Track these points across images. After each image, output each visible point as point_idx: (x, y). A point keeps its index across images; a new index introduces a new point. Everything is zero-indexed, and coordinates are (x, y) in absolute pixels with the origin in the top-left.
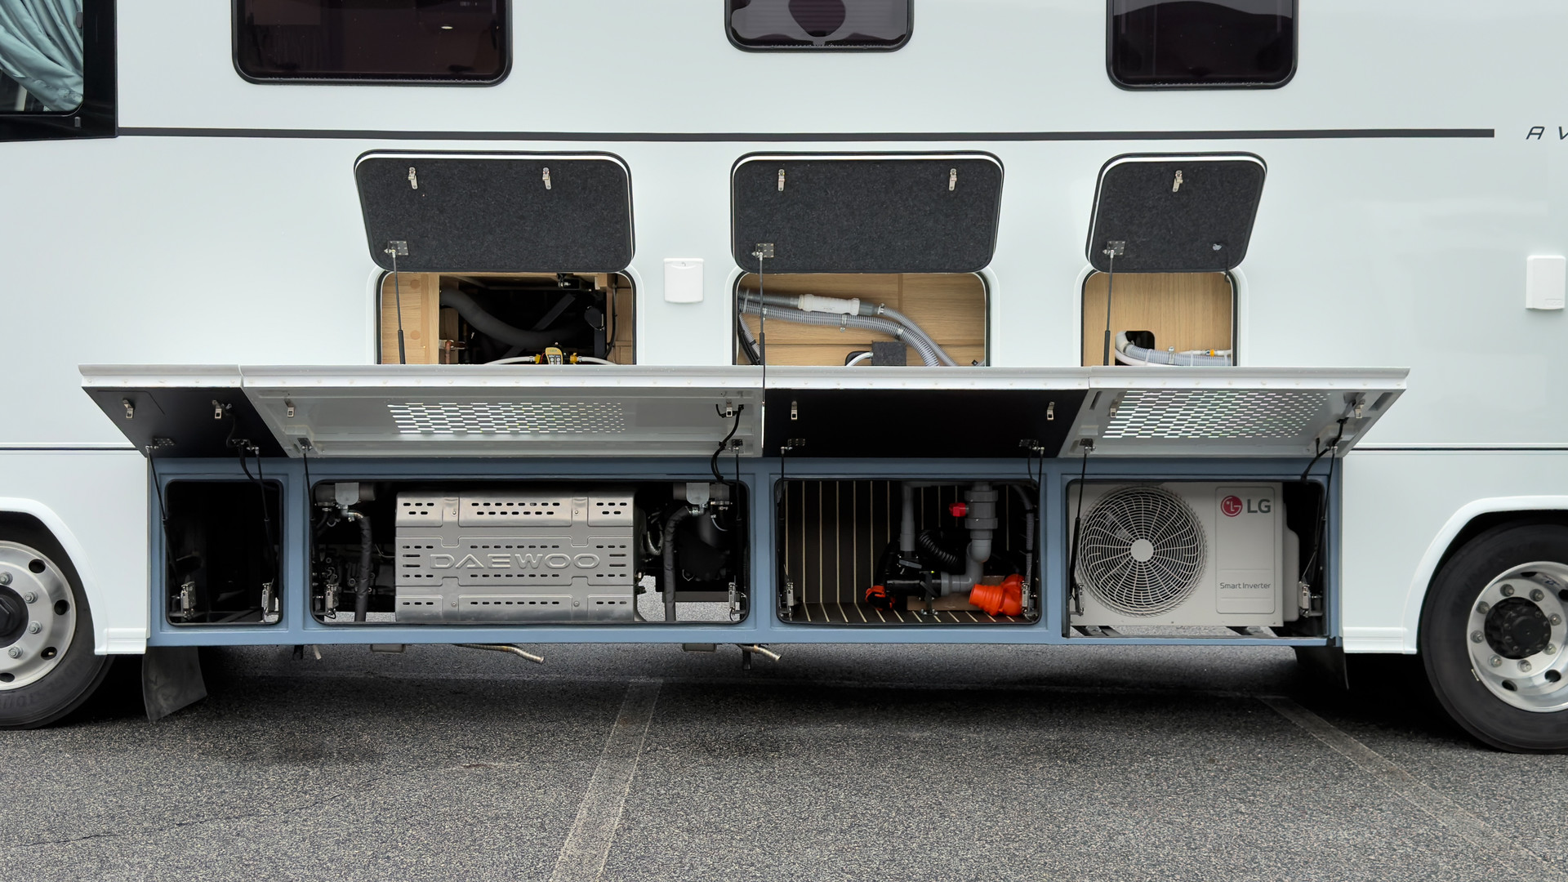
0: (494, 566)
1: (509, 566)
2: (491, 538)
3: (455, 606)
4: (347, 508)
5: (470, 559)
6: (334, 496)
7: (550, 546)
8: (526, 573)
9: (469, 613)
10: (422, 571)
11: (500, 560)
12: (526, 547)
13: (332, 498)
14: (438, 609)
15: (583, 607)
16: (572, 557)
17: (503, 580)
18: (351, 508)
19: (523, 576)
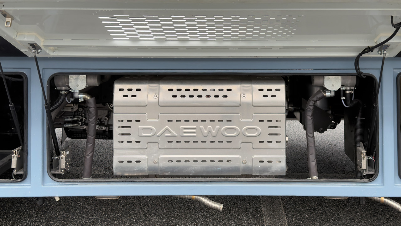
0: (185, 135)
1: (195, 135)
2: (183, 115)
3: (157, 163)
4: (78, 91)
5: (167, 130)
6: (68, 83)
7: (225, 120)
8: (208, 140)
9: (167, 168)
10: (133, 138)
11: (189, 130)
12: (208, 122)
13: (67, 84)
14: (144, 166)
15: (249, 164)
16: (241, 129)
17: (191, 144)
18: (81, 92)
19: (205, 142)
